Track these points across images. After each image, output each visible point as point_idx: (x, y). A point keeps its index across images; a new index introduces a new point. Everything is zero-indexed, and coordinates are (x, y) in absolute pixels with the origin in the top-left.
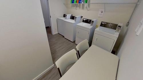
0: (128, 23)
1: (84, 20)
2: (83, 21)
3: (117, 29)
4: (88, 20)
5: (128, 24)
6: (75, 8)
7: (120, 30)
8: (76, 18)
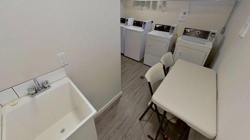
0: (224, 28)
1: (157, 26)
2: (156, 29)
3: (209, 38)
4: (163, 26)
5: (223, 31)
6: (140, 7)
7: (213, 38)
8: (145, 23)
